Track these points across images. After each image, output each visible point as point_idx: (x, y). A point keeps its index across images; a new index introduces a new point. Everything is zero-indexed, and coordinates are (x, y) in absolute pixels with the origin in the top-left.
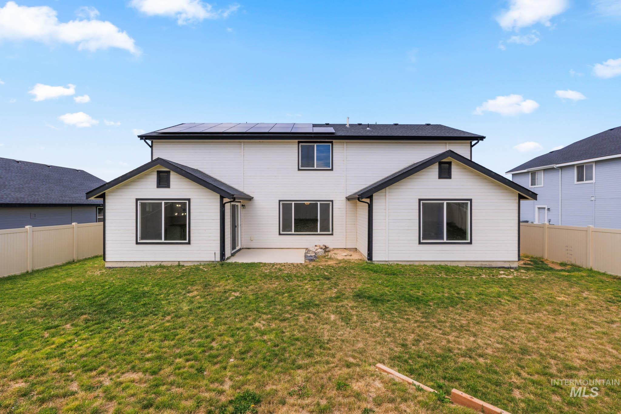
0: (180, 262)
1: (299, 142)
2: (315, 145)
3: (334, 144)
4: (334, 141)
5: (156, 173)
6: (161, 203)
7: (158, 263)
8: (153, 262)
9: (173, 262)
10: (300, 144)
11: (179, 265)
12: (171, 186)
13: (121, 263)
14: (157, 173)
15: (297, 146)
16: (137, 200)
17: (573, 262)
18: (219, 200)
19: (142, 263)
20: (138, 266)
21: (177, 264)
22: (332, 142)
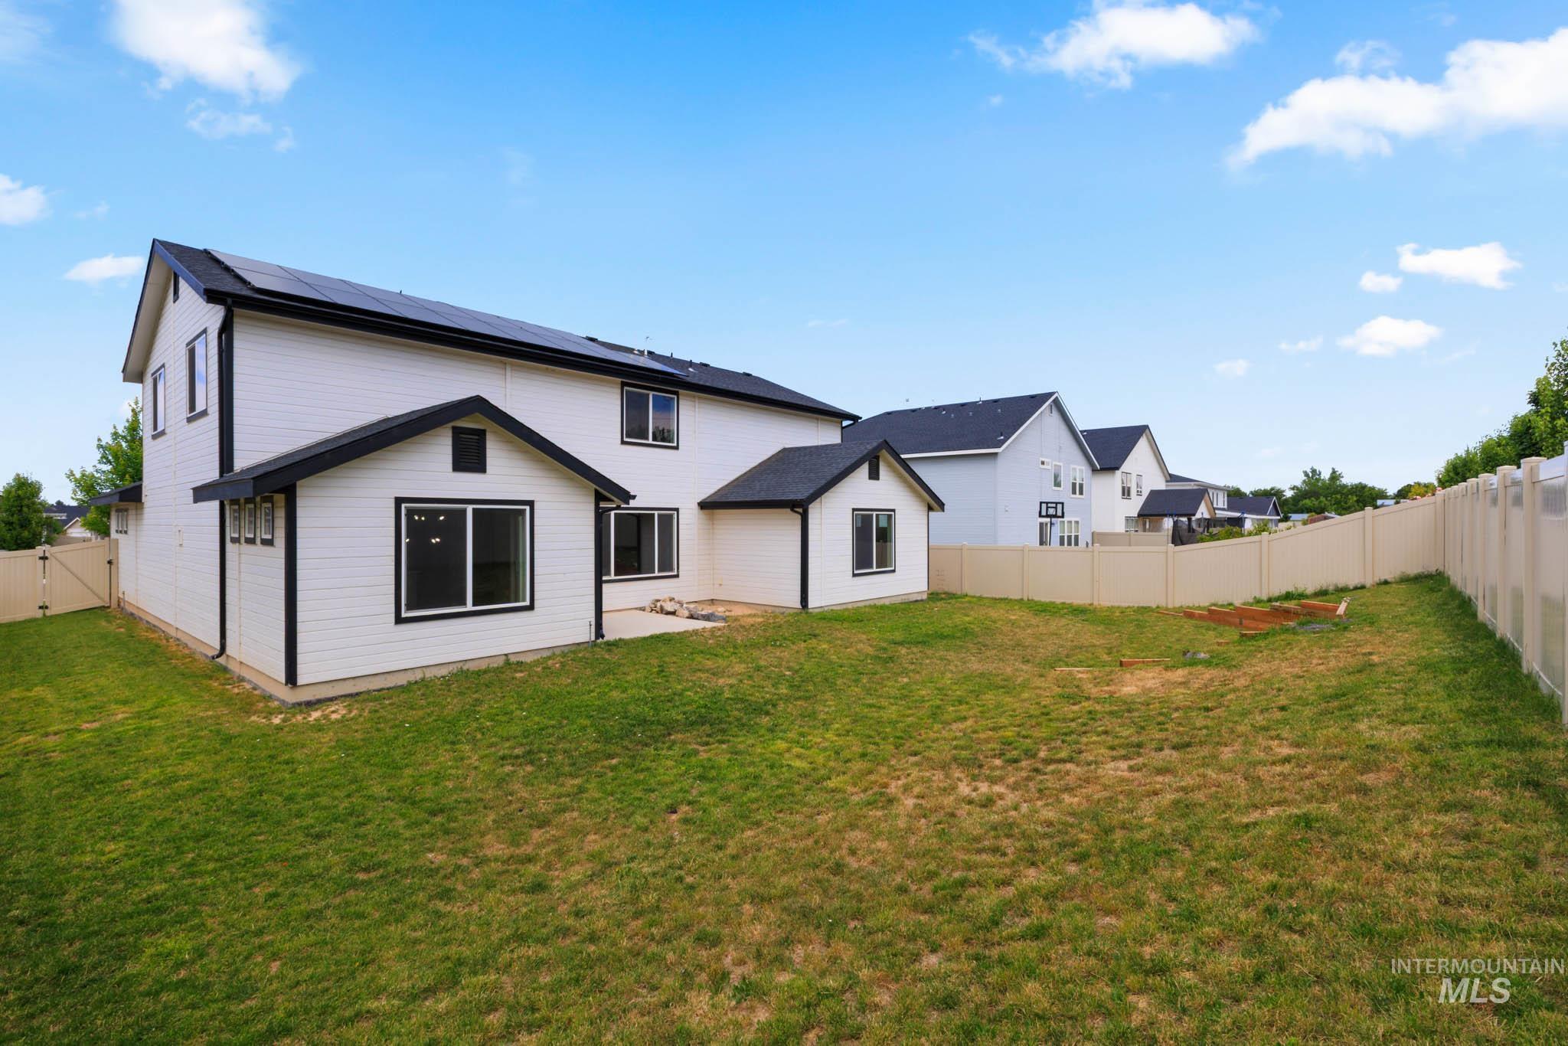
0: (510, 656)
1: (623, 384)
2: (651, 394)
3: (680, 397)
4: (681, 391)
5: (450, 434)
6: (464, 511)
7: (455, 666)
8: (438, 667)
9: (491, 659)
10: (625, 388)
11: (508, 663)
12: (488, 471)
13: (347, 682)
14: (453, 433)
15: (619, 391)
16: (399, 501)
17: (946, 590)
18: (592, 507)
19: (409, 673)
20: (400, 684)
21: (501, 661)
22: (676, 393)
